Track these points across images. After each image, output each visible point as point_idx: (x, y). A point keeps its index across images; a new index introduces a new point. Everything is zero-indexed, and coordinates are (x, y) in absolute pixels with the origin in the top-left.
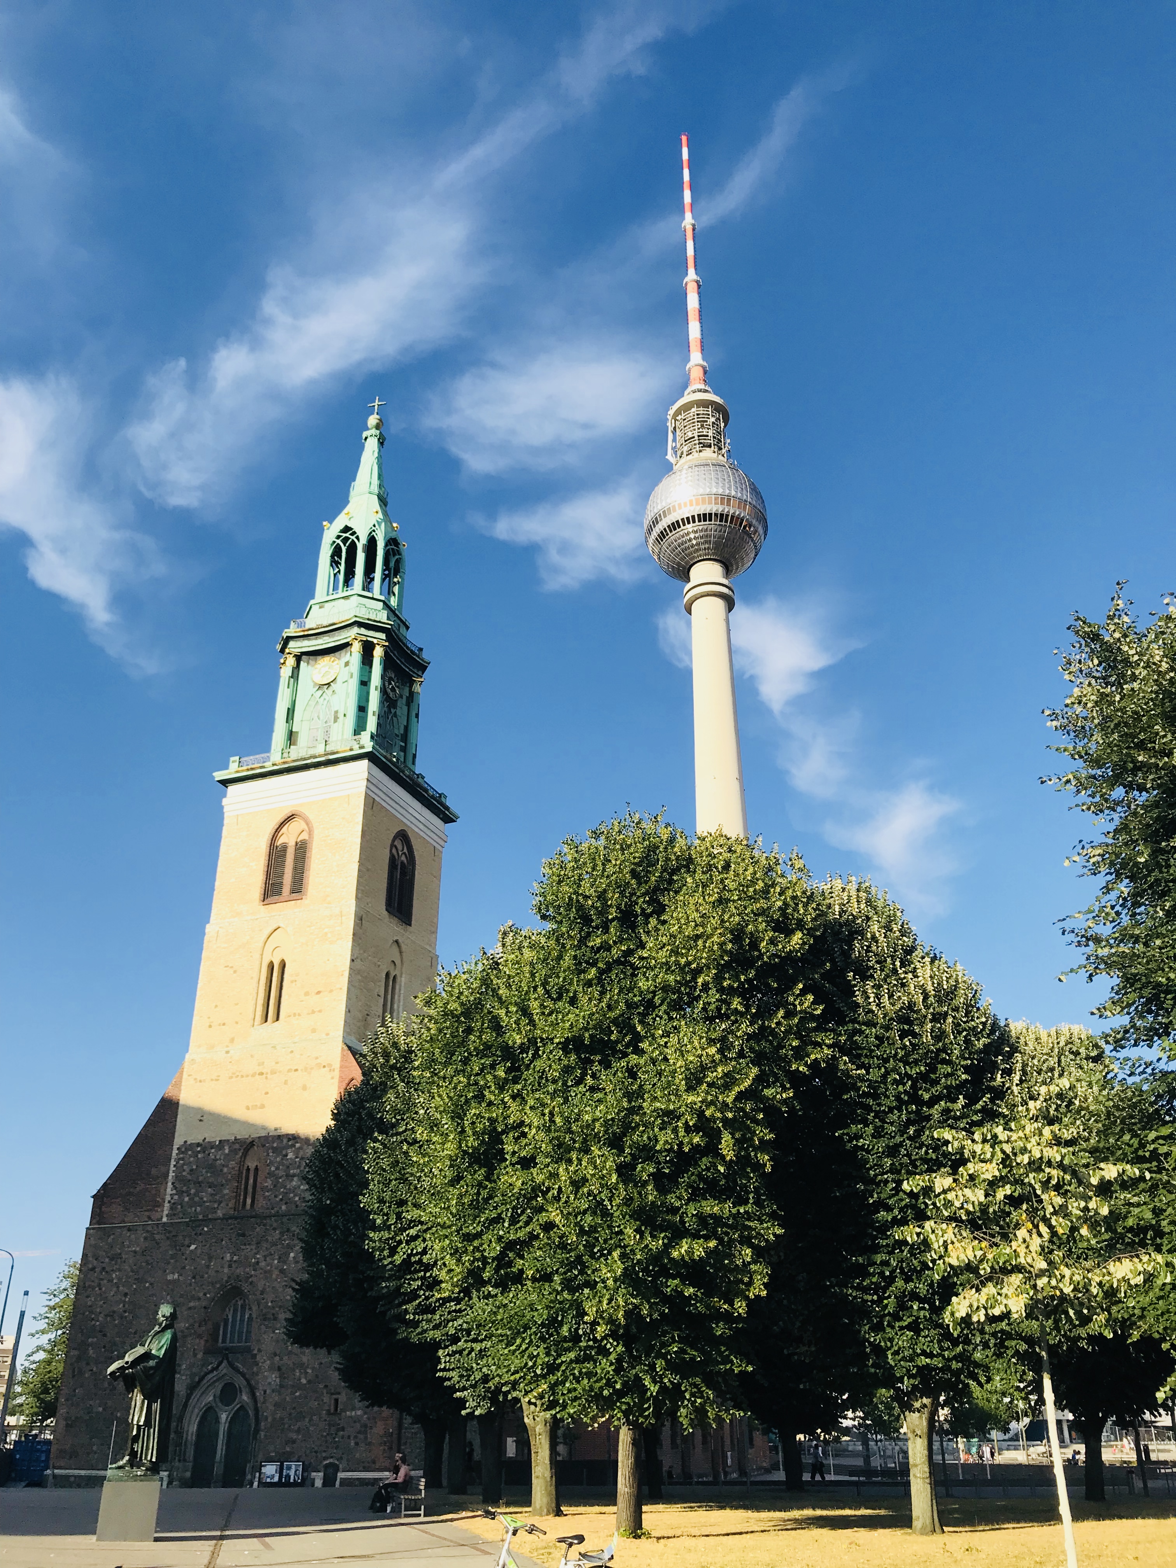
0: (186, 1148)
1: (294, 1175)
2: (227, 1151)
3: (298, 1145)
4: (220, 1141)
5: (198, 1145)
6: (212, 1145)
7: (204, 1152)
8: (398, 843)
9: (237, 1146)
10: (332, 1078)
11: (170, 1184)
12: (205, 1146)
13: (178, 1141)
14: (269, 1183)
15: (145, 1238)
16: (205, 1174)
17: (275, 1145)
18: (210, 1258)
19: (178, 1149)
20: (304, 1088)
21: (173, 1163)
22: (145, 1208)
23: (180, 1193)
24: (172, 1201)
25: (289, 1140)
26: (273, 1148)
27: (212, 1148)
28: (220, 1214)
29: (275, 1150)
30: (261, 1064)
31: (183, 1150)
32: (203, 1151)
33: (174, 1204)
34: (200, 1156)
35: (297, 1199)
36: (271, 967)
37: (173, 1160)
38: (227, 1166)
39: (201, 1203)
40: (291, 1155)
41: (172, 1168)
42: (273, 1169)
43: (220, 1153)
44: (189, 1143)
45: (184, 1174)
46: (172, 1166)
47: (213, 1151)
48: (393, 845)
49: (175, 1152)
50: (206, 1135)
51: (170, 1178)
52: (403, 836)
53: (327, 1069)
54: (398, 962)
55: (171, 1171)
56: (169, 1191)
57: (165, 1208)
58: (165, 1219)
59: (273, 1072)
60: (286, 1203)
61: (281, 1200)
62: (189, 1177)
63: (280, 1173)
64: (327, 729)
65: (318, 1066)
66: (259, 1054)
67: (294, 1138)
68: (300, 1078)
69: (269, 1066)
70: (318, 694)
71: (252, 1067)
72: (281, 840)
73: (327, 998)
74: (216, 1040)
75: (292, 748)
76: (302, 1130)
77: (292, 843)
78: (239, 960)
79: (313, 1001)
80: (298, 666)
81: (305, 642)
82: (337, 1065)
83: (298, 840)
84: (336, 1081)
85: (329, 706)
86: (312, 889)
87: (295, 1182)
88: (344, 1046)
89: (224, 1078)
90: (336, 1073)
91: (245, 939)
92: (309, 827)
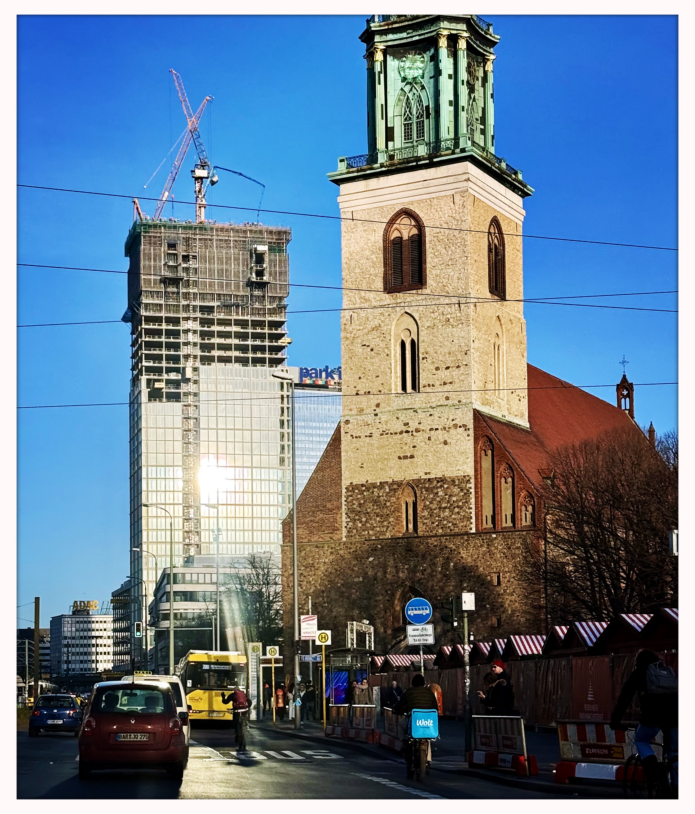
0: (352, 488)
1: (445, 508)
2: (387, 490)
3: (446, 486)
4: (381, 483)
5: (363, 485)
6: (374, 486)
7: (368, 491)
8: (492, 230)
9: (395, 487)
10: (468, 435)
11: (344, 514)
12: (369, 487)
13: (345, 483)
14: (426, 513)
15: (331, 553)
16: (370, 507)
17: (427, 486)
18: (386, 567)
19: (346, 488)
20: (445, 443)
21: (344, 499)
22: (326, 532)
23: (354, 520)
24: (348, 527)
25: (438, 482)
26: (425, 487)
27: (374, 488)
28: (389, 536)
29: (427, 490)
30: (406, 424)
31: (351, 489)
32: (368, 489)
33: (350, 528)
34: (365, 493)
35: (450, 525)
36: (403, 344)
37: (343, 497)
38: (389, 501)
39: (372, 528)
40: (441, 493)
41: (344, 503)
42: (428, 503)
43: (382, 491)
44: (354, 484)
45: (355, 506)
46: (343, 501)
47: (376, 490)
48: (489, 233)
49: (344, 491)
50: (368, 479)
51: (343, 509)
52: (495, 222)
53: (463, 429)
55: (343, 505)
56: (344, 519)
57: (343, 532)
58: (344, 539)
59: (417, 431)
60: (442, 528)
61: (437, 525)
62: (358, 509)
63: (433, 506)
64: (420, 125)
65: (455, 426)
66: (404, 417)
67: (442, 480)
68: (441, 435)
69: (413, 425)
70: (408, 87)
71: (399, 427)
72: (396, 234)
73: (455, 372)
74: (364, 405)
75: (390, 144)
76: (448, 474)
77: (405, 237)
78: (374, 340)
79: (443, 375)
80: (385, 61)
81: (391, 37)
82: (471, 426)
83: (410, 235)
84: (472, 438)
85: (420, 101)
86: (430, 280)
87: (447, 513)
88: (475, 410)
89: (376, 435)
90: (471, 432)
91: (376, 322)
92: (420, 226)
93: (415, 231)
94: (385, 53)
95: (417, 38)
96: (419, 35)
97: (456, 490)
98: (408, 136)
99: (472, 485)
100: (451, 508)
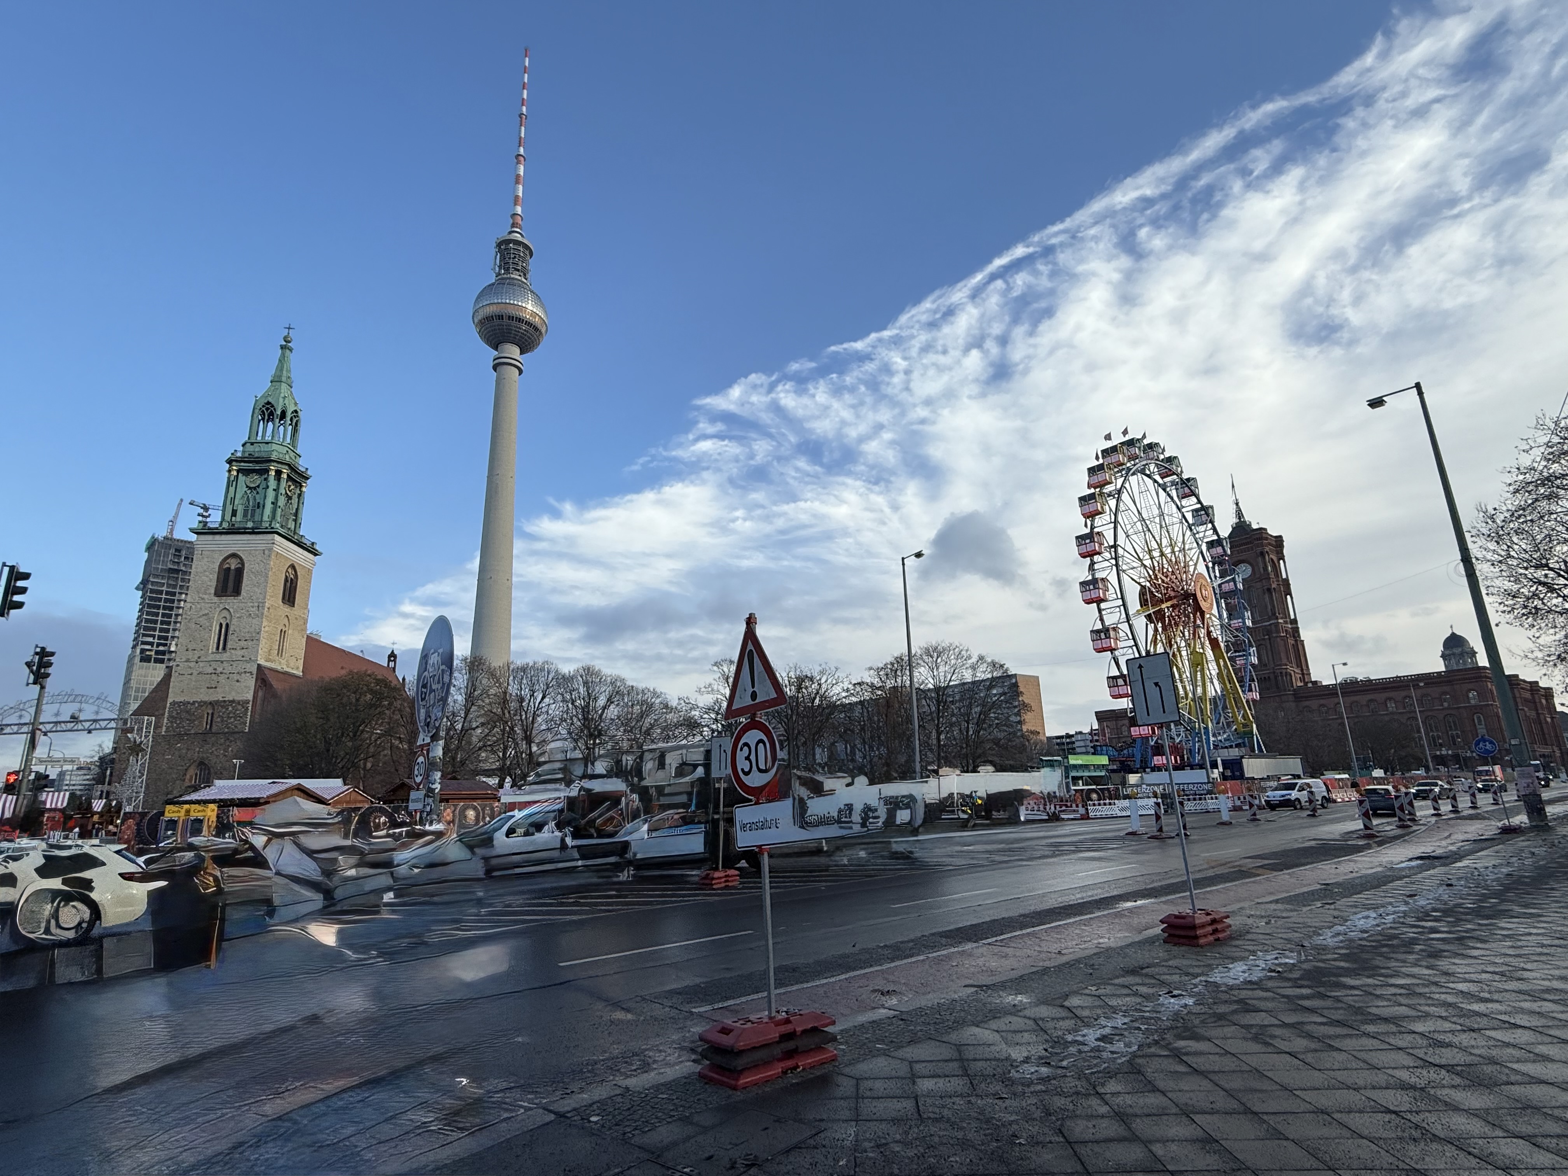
0: (174, 703)
1: (231, 717)
2: (197, 706)
3: (234, 705)
4: (193, 701)
5: (181, 702)
6: (189, 703)
8: (290, 570)
9: (202, 704)
10: (252, 678)
11: (166, 719)
12: (185, 703)
13: (170, 700)
14: (219, 720)
16: (184, 715)
17: (222, 704)
18: (188, 749)
19: (170, 703)
20: (238, 681)
21: (167, 710)
23: (172, 722)
25: (229, 702)
28: (193, 732)
29: (222, 706)
30: (215, 669)
32: (184, 705)
33: (168, 727)
34: (182, 707)
35: (233, 727)
36: (221, 625)
37: (167, 708)
38: (197, 712)
39: (183, 727)
40: (230, 709)
41: (167, 712)
42: (221, 714)
43: (193, 706)
44: (176, 701)
45: (174, 714)
47: (189, 705)
48: (287, 571)
49: (168, 705)
50: (185, 699)
51: (166, 716)
52: (293, 567)
53: (249, 674)
54: (287, 625)
56: (165, 721)
58: (163, 733)
59: (221, 673)
60: (228, 728)
61: (225, 727)
62: (176, 716)
63: (225, 716)
64: (253, 511)
65: (245, 672)
66: (214, 665)
67: (233, 701)
68: (236, 677)
69: (219, 670)
70: (249, 492)
71: (210, 670)
72: (227, 566)
73: (250, 643)
74: (190, 657)
75: (234, 518)
76: (237, 698)
77: (233, 567)
78: (202, 621)
79: (243, 643)
80: (237, 476)
81: (242, 464)
82: (255, 672)
83: (235, 567)
84: (254, 680)
85: (255, 499)
86: (243, 593)
87: (232, 720)
88: (259, 665)
89: (195, 673)
90: (254, 676)
91: (206, 612)
92: (242, 563)
93: (240, 566)
94: (238, 471)
96: (259, 466)
97: (240, 707)
98: (245, 515)
99: (250, 705)
100: (235, 718)
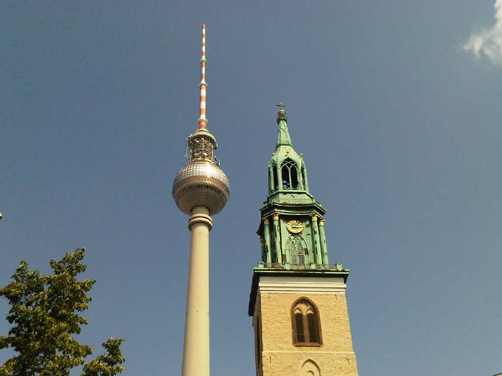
77: (304, 314)
83: (308, 313)
92: (314, 308)
95: (299, 214)
96: (301, 213)
